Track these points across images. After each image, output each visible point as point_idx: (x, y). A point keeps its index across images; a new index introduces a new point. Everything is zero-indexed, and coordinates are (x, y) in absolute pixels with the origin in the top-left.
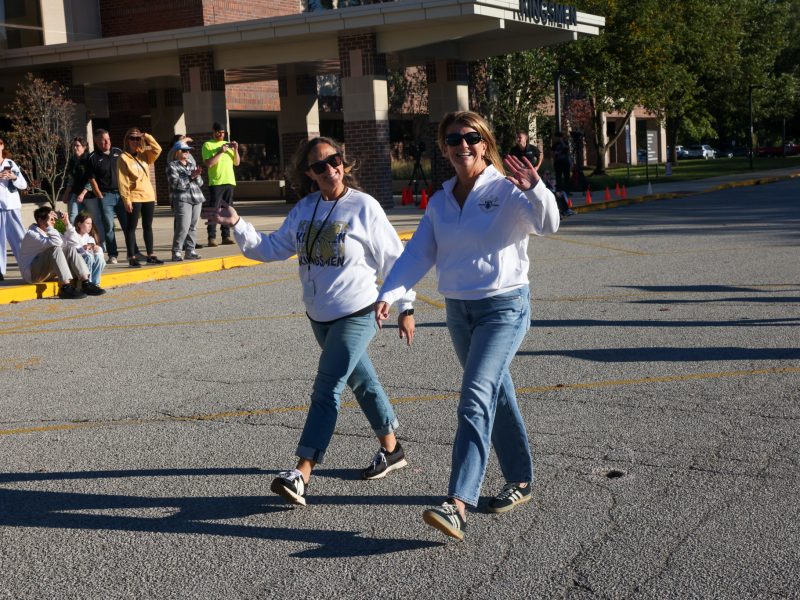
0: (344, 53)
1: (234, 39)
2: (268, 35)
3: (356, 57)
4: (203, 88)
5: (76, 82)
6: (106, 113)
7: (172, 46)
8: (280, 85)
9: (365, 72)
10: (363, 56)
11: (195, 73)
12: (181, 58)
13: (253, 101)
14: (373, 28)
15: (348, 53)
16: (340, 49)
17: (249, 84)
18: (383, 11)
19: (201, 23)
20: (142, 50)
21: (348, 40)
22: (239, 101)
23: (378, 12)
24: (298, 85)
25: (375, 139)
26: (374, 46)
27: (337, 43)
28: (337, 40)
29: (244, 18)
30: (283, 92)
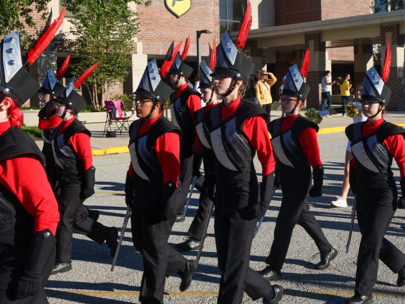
0: (383, 34)
1: (330, 27)
2: (346, 25)
3: (389, 36)
4: (315, 50)
5: (259, 47)
6: (274, 61)
7: (301, 31)
8: (354, 49)
9: (393, 43)
10: (392, 35)
11: (312, 43)
12: (306, 36)
13: (344, 56)
14: (398, 22)
15: (385, 34)
16: (381, 32)
17: (342, 48)
18: (402, 14)
19: (320, 19)
20: (287, 32)
21: (385, 28)
22: (337, 56)
23: (399, 14)
24: (363, 49)
25: (397, 76)
26: (398, 31)
27: (380, 29)
28: (380, 27)
29: (342, 16)
30: (356, 52)
